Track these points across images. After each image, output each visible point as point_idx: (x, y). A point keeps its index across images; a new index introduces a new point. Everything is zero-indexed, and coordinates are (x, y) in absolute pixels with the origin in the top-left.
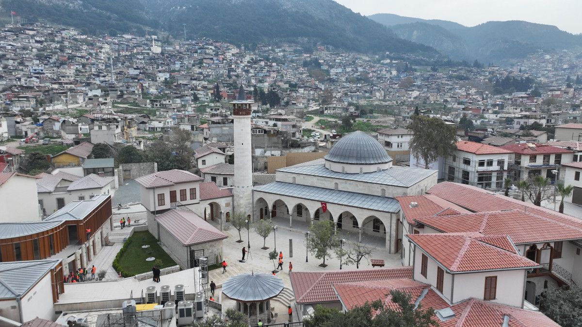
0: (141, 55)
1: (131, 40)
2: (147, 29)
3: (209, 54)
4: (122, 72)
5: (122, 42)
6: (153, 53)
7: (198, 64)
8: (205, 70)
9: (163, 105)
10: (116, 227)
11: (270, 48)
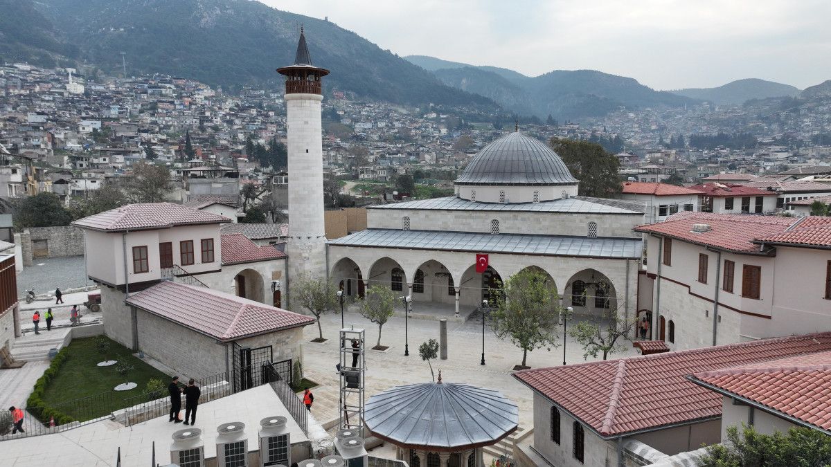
0: (48, 94)
1: (30, 72)
2: (58, 57)
3: (166, 96)
4: (15, 118)
5: (13, 75)
6: (70, 93)
7: (148, 109)
8: (161, 118)
9: (92, 164)
10: (27, 331)
11: (263, 92)
